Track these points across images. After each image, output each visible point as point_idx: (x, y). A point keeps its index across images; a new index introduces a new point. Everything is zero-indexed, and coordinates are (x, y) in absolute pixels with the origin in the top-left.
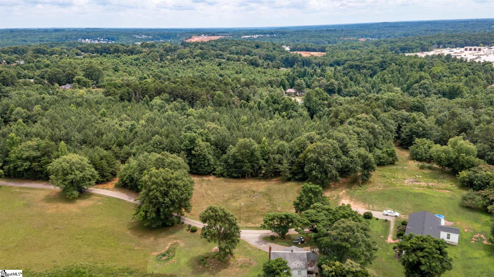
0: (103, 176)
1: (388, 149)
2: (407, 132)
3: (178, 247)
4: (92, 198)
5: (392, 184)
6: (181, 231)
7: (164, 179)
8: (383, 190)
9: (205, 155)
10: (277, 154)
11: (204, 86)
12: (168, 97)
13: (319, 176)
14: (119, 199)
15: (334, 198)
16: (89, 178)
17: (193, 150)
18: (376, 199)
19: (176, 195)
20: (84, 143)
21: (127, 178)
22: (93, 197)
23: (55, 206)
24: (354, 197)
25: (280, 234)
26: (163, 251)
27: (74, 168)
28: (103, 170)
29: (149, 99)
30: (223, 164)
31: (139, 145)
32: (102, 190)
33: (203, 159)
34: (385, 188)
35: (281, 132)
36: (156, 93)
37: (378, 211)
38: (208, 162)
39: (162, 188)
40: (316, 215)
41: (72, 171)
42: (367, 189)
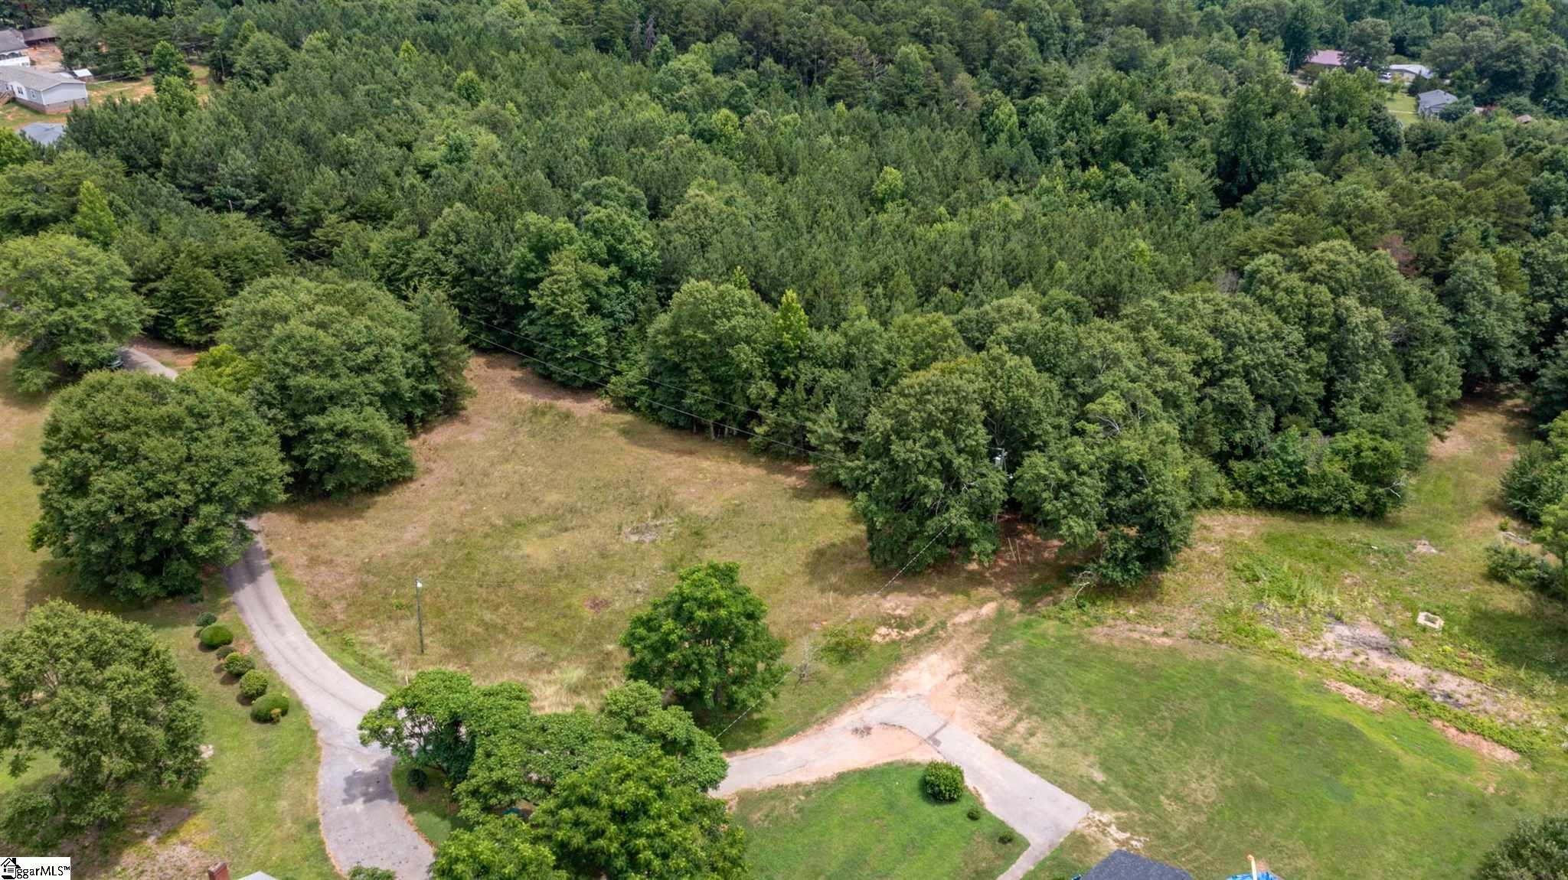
0: (201, 326)
5: (1244, 633)
8: (1172, 651)
9: (567, 316)
15: (910, 634)
18: (1087, 694)
24: (996, 654)
28: (200, 304)
30: (643, 361)
34: (1189, 647)
35: (952, 268)
37: (1031, 765)
38: (583, 344)
42: (1099, 629)
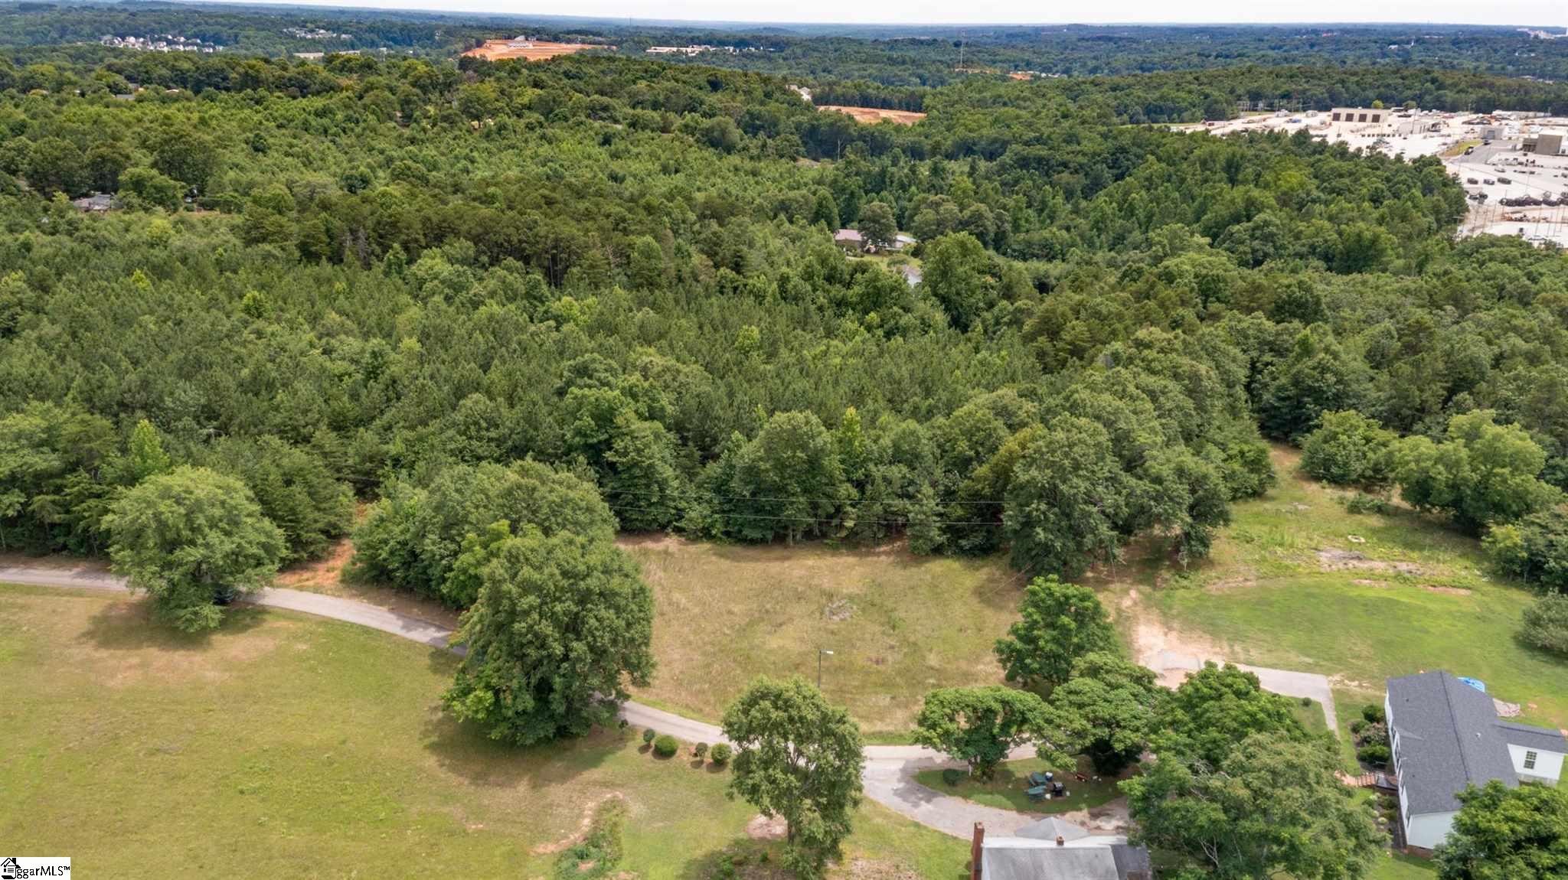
0: (296, 542)
1: (1246, 448)
2: (1280, 389)
3: (625, 820)
4: (266, 626)
6: (619, 754)
7: (565, 574)
8: (1261, 588)
9: (651, 466)
10: (891, 463)
11: (588, 215)
12: (471, 252)
13: (1058, 545)
14: (366, 630)
16: (253, 556)
17: (610, 449)
18: (1248, 622)
19: (612, 630)
20: (208, 419)
21: (392, 553)
22: (271, 622)
23: (135, 660)
24: (1173, 617)
25: (975, 765)
26: (575, 838)
27: (201, 520)
28: (297, 521)
29: (403, 256)
30: (708, 495)
31: (413, 428)
32: (297, 593)
33: (643, 481)
34: (1266, 583)
36: (425, 235)
38: (662, 490)
39: (558, 608)
40: (1106, 700)
41: (193, 530)
42: (1209, 587)
